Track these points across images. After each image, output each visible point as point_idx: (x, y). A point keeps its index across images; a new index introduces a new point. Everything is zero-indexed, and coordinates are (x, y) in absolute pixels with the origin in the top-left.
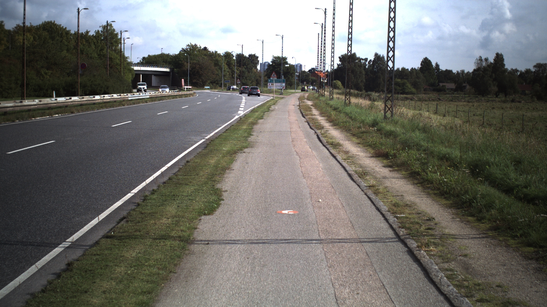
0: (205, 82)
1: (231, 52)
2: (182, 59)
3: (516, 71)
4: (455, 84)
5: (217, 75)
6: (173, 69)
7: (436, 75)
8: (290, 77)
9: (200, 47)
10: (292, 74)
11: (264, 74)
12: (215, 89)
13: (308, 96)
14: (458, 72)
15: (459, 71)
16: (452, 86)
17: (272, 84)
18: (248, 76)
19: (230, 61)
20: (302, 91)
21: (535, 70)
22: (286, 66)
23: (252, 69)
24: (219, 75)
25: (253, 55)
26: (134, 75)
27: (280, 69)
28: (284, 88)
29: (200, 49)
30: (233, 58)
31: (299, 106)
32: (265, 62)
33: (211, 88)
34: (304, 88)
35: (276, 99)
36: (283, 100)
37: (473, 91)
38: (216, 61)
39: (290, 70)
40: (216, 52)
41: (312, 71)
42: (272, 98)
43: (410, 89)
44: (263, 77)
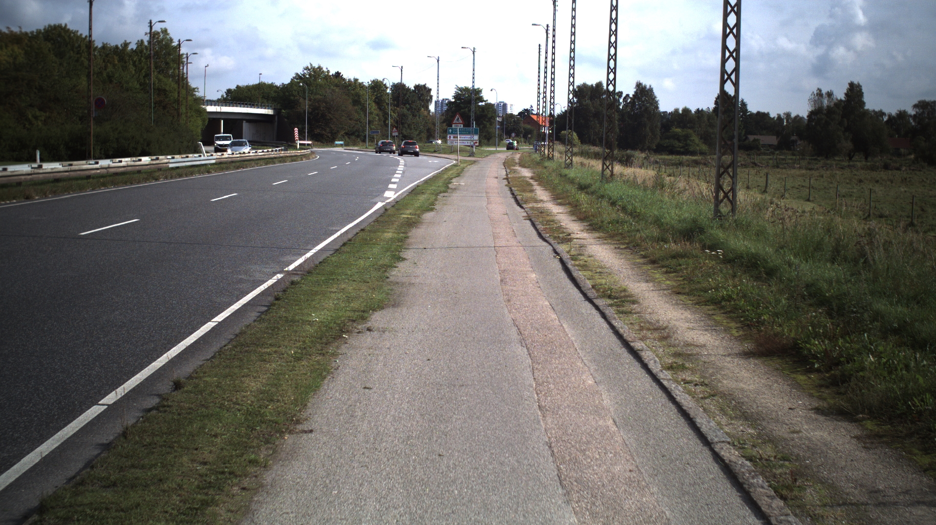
0: (335, 133)
1: (382, 80)
2: (295, 93)
3: (882, 114)
4: (778, 137)
5: (358, 120)
6: (280, 110)
7: (742, 121)
8: (488, 124)
9: (328, 72)
10: (491, 120)
11: (441, 119)
12: (354, 145)
13: (519, 159)
14: (779, 116)
15: (782, 115)
16: (773, 140)
17: (454, 137)
18: (414, 123)
19: (382, 96)
20: (507, 149)
21: (917, 112)
22: (480, 104)
23: (420, 110)
24: (362, 120)
25: (422, 86)
26: (207, 121)
27: (470, 111)
28: (477, 144)
29: (328, 75)
30: (386, 90)
31: (507, 179)
32: (443, 99)
33: (346, 144)
34: (512, 144)
35: (462, 165)
36: (473, 168)
37: (810, 148)
38: (356, 96)
39: (488, 111)
40: (356, 80)
41: (526, 114)
42: (455, 162)
43: (698, 145)
44: (438, 124)
